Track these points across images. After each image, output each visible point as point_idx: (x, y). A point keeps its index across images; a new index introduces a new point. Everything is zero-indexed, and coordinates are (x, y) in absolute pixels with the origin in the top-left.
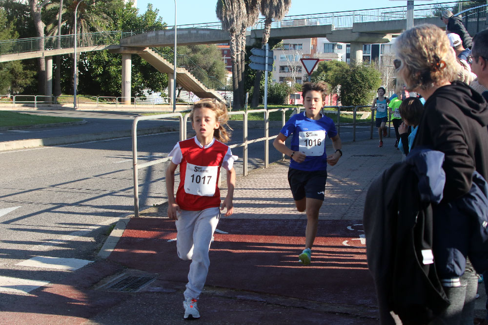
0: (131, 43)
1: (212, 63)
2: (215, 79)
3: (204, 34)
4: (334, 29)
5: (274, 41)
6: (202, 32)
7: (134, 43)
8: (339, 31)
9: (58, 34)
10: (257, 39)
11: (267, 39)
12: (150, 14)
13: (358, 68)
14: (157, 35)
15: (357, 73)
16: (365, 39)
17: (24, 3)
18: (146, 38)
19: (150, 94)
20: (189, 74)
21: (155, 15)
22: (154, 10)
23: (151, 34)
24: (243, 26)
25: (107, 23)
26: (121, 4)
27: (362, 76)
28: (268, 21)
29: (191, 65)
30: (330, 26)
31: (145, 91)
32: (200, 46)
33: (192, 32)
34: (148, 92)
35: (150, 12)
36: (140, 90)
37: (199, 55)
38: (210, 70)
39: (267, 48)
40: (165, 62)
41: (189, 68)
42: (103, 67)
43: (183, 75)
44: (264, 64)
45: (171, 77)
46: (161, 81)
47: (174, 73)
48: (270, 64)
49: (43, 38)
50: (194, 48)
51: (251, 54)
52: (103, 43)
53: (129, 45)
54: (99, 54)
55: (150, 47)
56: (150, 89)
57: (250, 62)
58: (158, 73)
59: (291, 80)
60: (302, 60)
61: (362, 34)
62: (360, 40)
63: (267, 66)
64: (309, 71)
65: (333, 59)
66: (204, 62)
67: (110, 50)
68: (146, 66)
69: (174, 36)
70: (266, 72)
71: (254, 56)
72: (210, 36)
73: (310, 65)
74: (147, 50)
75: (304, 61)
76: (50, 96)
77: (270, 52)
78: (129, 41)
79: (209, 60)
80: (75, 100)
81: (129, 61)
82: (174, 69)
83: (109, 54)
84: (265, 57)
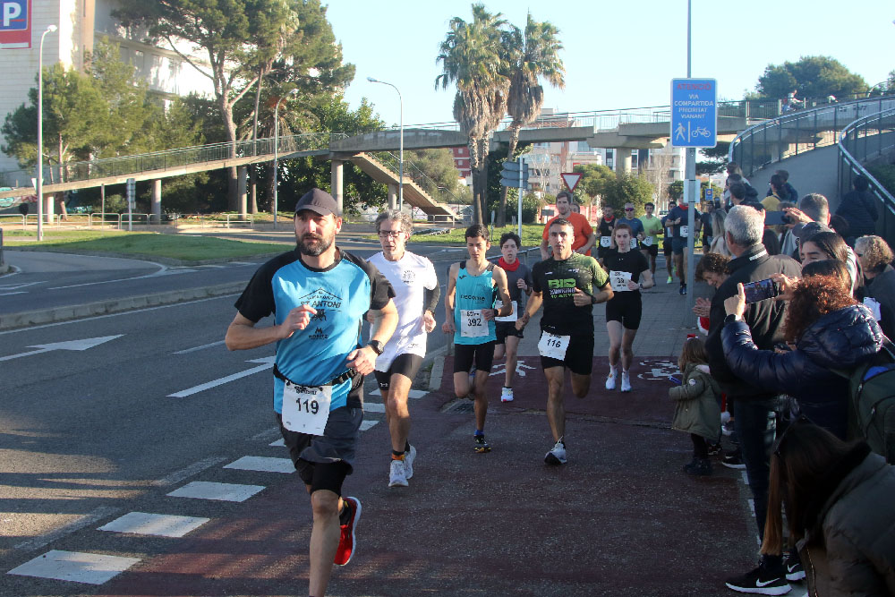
0: (343, 147)
1: (441, 171)
2: (445, 191)
3: (434, 136)
4: (596, 132)
5: (523, 144)
6: (432, 134)
7: (348, 147)
8: (601, 134)
9: (253, 138)
10: (501, 143)
11: (516, 144)
12: (365, 109)
13: (625, 179)
14: (376, 137)
15: (624, 185)
16: (632, 144)
17: (209, 99)
18: (361, 140)
19: (365, 209)
20: (414, 185)
21: (370, 111)
22: (368, 104)
23: (369, 137)
24: (486, 129)
25: (312, 122)
26: (329, 99)
27: (630, 189)
28: (516, 123)
29: (416, 172)
30: (592, 128)
31: (359, 206)
32: (426, 150)
33: (421, 134)
34: (362, 207)
35: (364, 108)
36: (352, 204)
37: (425, 160)
38: (438, 178)
39: (521, 161)
40: (386, 170)
41: (414, 177)
42: (307, 176)
43: (407, 186)
44: (518, 180)
45: (392, 188)
46: (378, 193)
47: (396, 185)
48: (525, 181)
49: (234, 143)
50: (420, 151)
51: (501, 168)
52: (307, 147)
53: (341, 150)
54: (303, 161)
55: (366, 152)
56: (365, 204)
57: (501, 177)
58: (374, 182)
59: (541, 190)
60: (562, 174)
61: (630, 137)
62: (628, 145)
63: (521, 181)
64: (571, 187)
65: (591, 162)
66: (432, 170)
67: (317, 156)
68: (360, 175)
69: (400, 138)
70: (519, 190)
71: (507, 170)
72: (442, 139)
73: (572, 181)
74: (362, 155)
75: (565, 176)
76: (245, 214)
77: (526, 165)
78: (340, 145)
79: (438, 166)
80: (275, 218)
81: (340, 169)
82: (397, 179)
83: (314, 160)
84: (518, 172)
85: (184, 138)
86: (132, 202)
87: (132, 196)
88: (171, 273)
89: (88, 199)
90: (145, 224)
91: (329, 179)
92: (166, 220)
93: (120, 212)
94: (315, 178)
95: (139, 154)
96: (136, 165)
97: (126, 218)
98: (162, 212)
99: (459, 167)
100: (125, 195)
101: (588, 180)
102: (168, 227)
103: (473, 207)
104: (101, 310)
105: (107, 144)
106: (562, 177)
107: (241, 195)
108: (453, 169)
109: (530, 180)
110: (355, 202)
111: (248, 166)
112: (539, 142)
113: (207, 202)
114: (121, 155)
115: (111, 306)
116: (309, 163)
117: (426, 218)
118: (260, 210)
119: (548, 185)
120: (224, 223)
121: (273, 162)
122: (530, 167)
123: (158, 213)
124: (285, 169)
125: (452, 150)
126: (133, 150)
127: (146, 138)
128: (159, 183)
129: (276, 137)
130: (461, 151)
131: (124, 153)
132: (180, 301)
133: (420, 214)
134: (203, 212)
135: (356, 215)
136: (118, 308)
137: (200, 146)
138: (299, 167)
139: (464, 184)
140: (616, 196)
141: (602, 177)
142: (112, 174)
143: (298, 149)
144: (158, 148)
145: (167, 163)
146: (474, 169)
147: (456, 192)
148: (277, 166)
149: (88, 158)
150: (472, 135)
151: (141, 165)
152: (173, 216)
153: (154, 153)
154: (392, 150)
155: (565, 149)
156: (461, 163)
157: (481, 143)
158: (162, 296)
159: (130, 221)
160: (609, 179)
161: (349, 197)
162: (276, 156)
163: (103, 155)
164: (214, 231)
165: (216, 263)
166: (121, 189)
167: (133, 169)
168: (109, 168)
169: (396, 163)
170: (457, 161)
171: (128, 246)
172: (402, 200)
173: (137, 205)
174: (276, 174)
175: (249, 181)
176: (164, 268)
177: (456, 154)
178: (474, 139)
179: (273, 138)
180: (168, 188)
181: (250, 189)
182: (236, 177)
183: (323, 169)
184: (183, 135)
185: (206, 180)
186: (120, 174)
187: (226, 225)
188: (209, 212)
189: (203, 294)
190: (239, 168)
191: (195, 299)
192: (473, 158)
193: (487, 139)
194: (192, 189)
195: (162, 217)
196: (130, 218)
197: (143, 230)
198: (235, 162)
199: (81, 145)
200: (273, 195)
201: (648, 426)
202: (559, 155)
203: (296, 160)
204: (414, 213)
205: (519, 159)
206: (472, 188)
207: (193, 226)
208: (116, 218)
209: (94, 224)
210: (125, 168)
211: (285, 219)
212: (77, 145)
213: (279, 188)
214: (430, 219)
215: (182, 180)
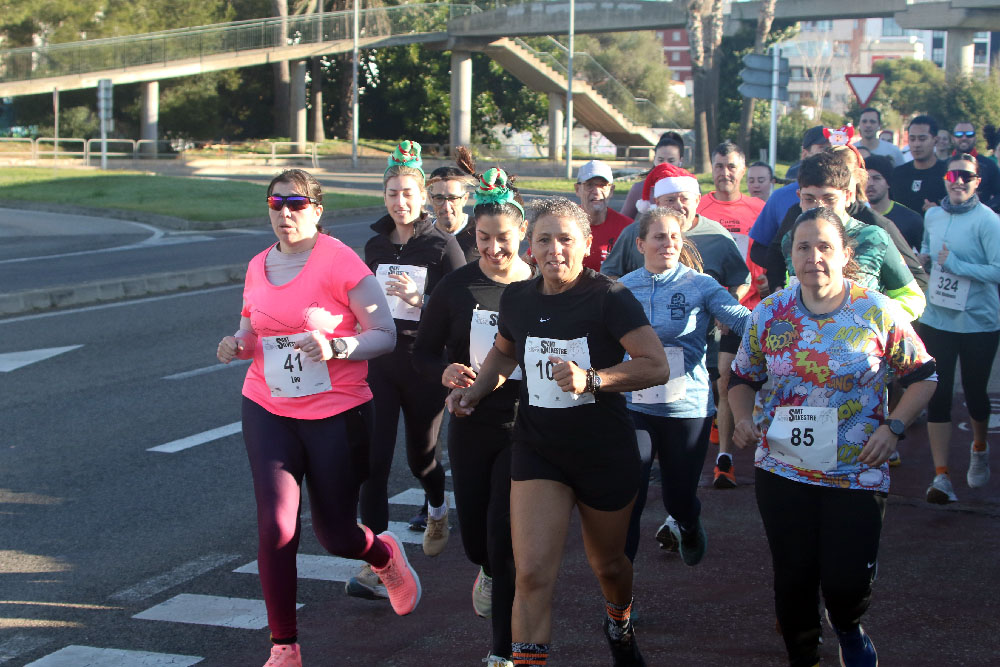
0: (472, 29)
1: (640, 70)
2: (648, 105)
3: (629, 10)
4: (910, 1)
5: (781, 24)
6: (626, 7)
7: (479, 27)
8: (921, 6)
9: (316, 11)
10: (744, 22)
11: (769, 24)
13: (962, 84)
14: (528, 11)
15: (960, 96)
16: (977, 22)
18: (501, 17)
19: (509, 136)
20: (594, 96)
23: (516, 11)
27: (970, 102)
29: (597, 72)
31: (498, 130)
32: (614, 35)
33: (604, 5)
34: (504, 132)
36: (487, 127)
37: (613, 51)
38: (635, 84)
39: (776, 53)
40: (544, 69)
41: (594, 80)
42: (409, 79)
43: (580, 98)
44: (770, 86)
45: (557, 101)
46: (532, 109)
47: (562, 95)
48: (782, 87)
49: (285, 20)
50: (604, 37)
51: (742, 65)
52: (409, 28)
53: (467, 32)
54: (402, 51)
55: (511, 37)
56: (508, 126)
57: (741, 82)
58: (525, 90)
59: (813, 104)
60: (848, 77)
61: (971, 11)
62: (966, 25)
63: (775, 90)
64: (864, 99)
65: (903, 55)
66: (625, 68)
67: (427, 45)
68: (501, 77)
69: (568, 15)
70: (773, 102)
71: (750, 69)
72: (643, 15)
73: (865, 88)
74: (505, 42)
75: (852, 79)
76: (302, 142)
77: (783, 61)
78: (467, 24)
79: (635, 62)
80: (354, 150)
81: (467, 67)
82: (563, 83)
83: (422, 49)
84: (771, 72)
85: (199, 10)
86: (107, 119)
87: (107, 110)
88: (170, 242)
89: (32, 113)
90: (130, 158)
91: (447, 83)
92: (167, 152)
93: (88, 138)
94: (423, 82)
95: (120, 36)
96: (115, 57)
97: (96, 147)
98: (160, 137)
99: (671, 63)
100: (95, 108)
101: (897, 87)
102: (170, 163)
103: (694, 134)
104: (45, 303)
105: (64, 18)
106: (849, 82)
107: (298, 109)
108: (661, 67)
109: (791, 87)
110: (492, 124)
111: (308, 59)
112: (814, 19)
113: (238, 123)
114: (88, 38)
115: (61, 297)
116: (414, 56)
117: (613, 150)
118: (329, 135)
119: (827, 95)
120: (267, 159)
121: (351, 53)
122: (792, 63)
123: (151, 141)
124: (373, 67)
125: (661, 35)
126: (108, 29)
127: (132, 9)
128: (154, 89)
129: (357, 12)
130: (677, 36)
131: (93, 35)
132: (182, 289)
133: (604, 146)
134: (231, 138)
135: (494, 145)
136: (75, 300)
137: (224, 26)
138: (395, 63)
139: (680, 92)
140: (945, 113)
141: (924, 79)
142: (75, 70)
143: (395, 31)
144: (152, 28)
145: (170, 53)
146: (696, 69)
147: (665, 108)
148: (358, 61)
149: (30, 42)
150: (694, 7)
151: (123, 57)
152: (178, 145)
153: (144, 36)
154: (556, 35)
155: (859, 33)
156: (676, 57)
157: (708, 23)
158: (150, 282)
159: (104, 153)
160: (934, 85)
161: (482, 115)
162: (354, 44)
163: (58, 38)
164: (248, 171)
165: (248, 226)
166: (88, 97)
167: (109, 62)
168: (67, 59)
169: (563, 57)
170: (668, 54)
171: (99, 195)
172: (571, 120)
173: (116, 126)
174: (356, 74)
175: (309, 86)
176: (158, 233)
177: (668, 41)
178: (696, 14)
179: (351, 11)
180: (170, 97)
181: (312, 101)
182: (286, 78)
183: (436, 67)
184: (196, 5)
185: (235, 84)
186: (87, 71)
187: (270, 162)
188: (240, 138)
189: (223, 279)
190: (293, 63)
191: (207, 286)
192: (694, 49)
193: (719, 14)
194: (211, 98)
195: (160, 146)
196: (104, 147)
197: (127, 168)
198: (287, 52)
199: (19, 19)
200: (352, 110)
201: (971, 512)
202: (846, 42)
203: (390, 50)
204: (594, 144)
205: (771, 50)
206: (692, 101)
207: (216, 163)
208: (79, 147)
209: (43, 157)
210: (96, 61)
211: (372, 153)
212: (11, 19)
213: (361, 99)
214: (620, 155)
215: (195, 82)
